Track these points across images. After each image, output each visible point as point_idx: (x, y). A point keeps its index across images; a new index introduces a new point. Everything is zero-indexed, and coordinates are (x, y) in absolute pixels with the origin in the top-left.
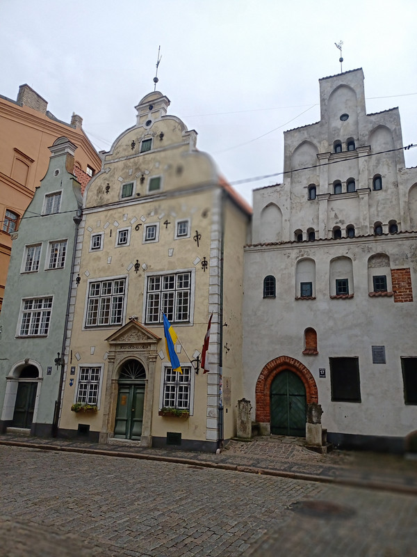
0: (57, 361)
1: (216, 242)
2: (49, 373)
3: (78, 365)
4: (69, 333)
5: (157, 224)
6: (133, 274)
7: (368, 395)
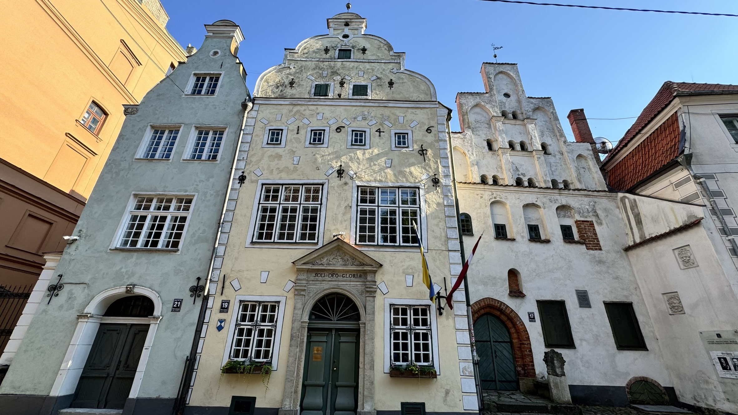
0: (193, 289)
1: (447, 161)
2: (176, 308)
3: (236, 298)
5: (368, 131)
6: (335, 181)
7: (581, 340)
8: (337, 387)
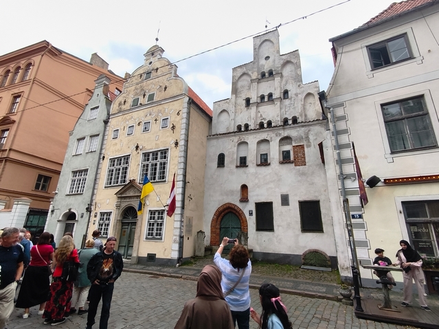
0: (87, 209)
1: (184, 130)
2: (82, 217)
3: (99, 211)
4: (95, 191)
5: (151, 121)
6: (135, 152)
7: (278, 226)
8: (129, 246)
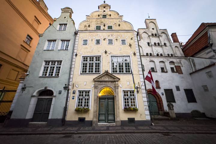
0: (65, 88)
2: (60, 93)
3: (77, 90)
5: (113, 39)
6: (104, 55)
7: (177, 100)
8: (108, 114)
